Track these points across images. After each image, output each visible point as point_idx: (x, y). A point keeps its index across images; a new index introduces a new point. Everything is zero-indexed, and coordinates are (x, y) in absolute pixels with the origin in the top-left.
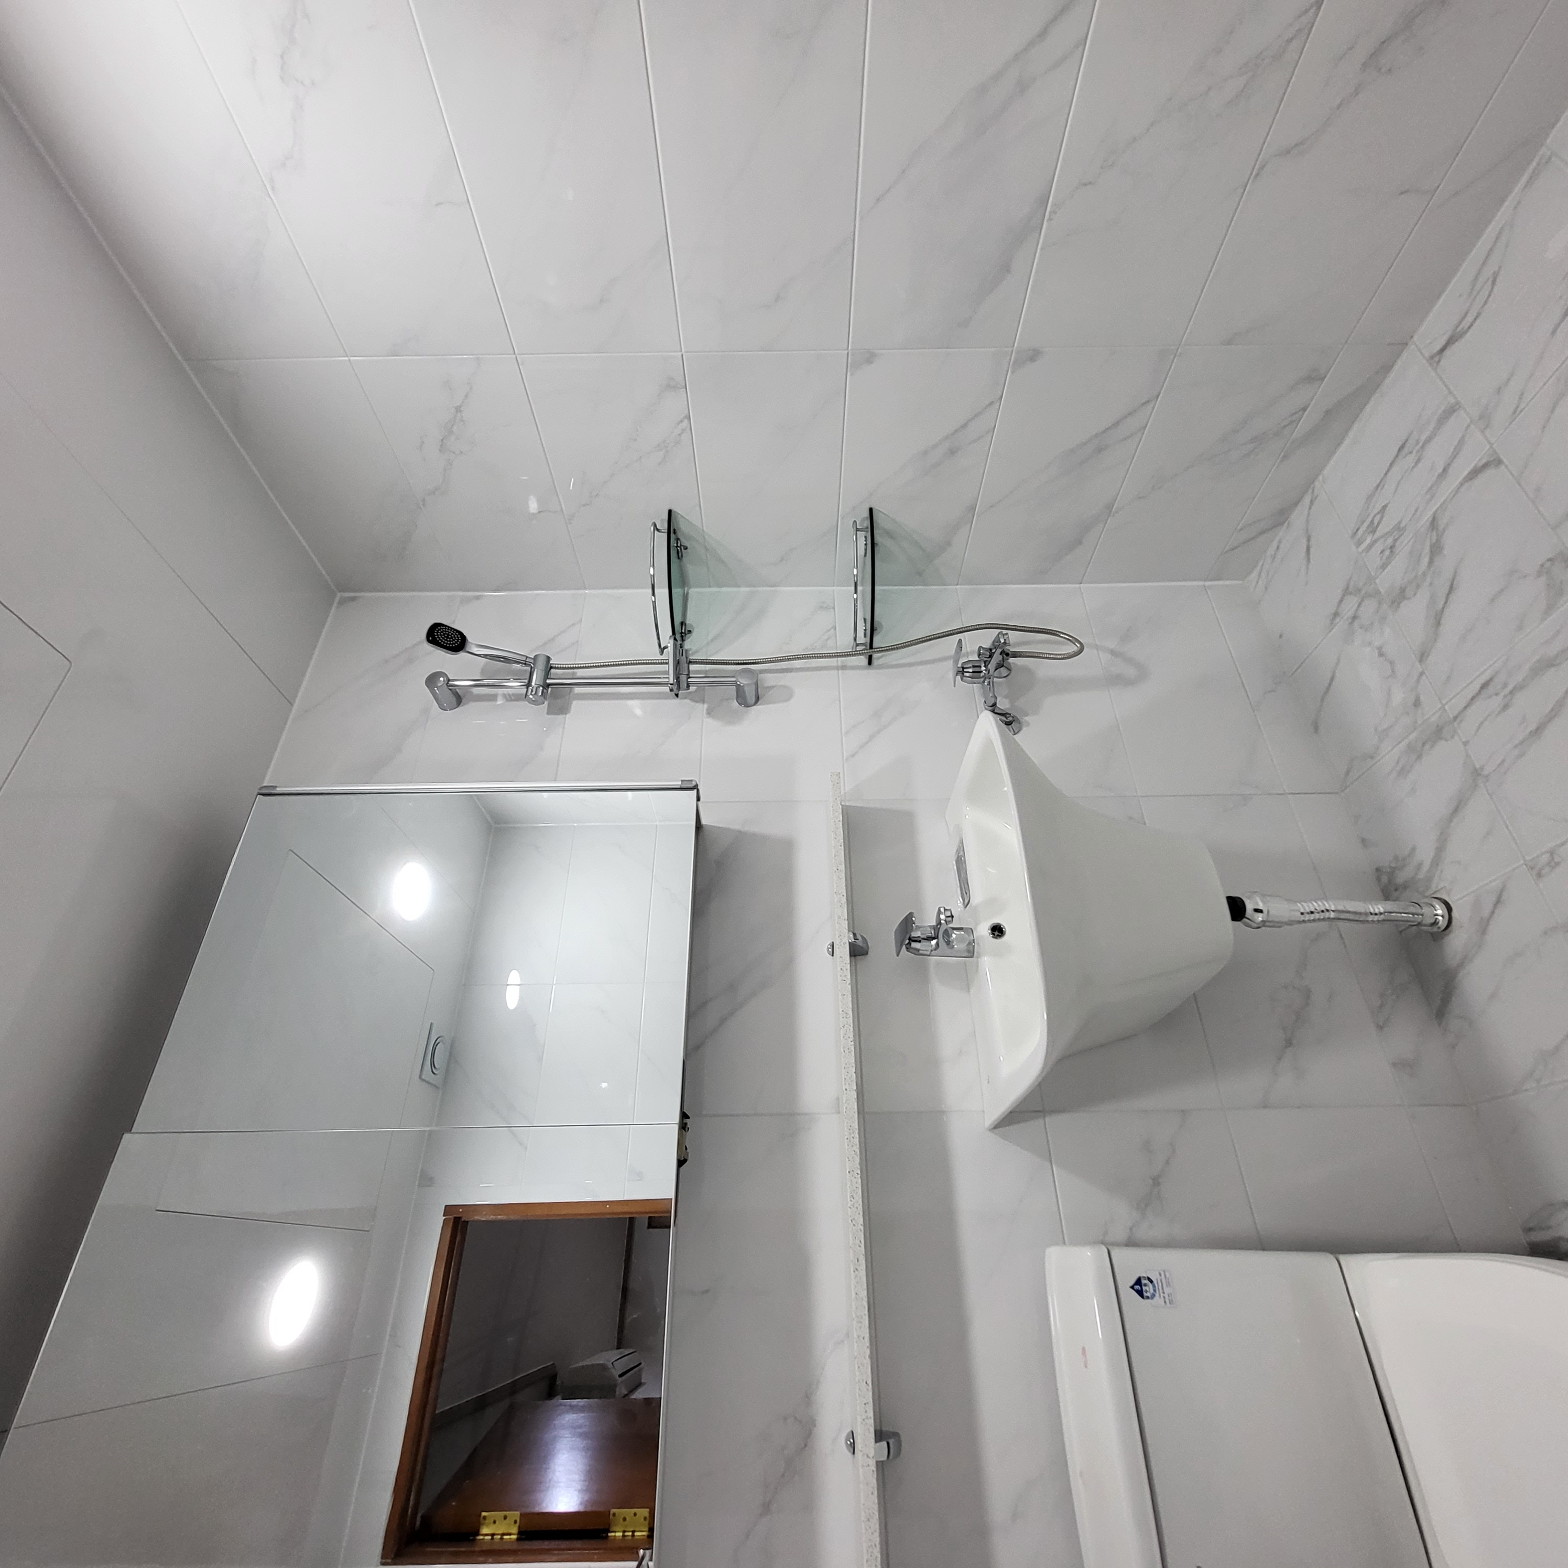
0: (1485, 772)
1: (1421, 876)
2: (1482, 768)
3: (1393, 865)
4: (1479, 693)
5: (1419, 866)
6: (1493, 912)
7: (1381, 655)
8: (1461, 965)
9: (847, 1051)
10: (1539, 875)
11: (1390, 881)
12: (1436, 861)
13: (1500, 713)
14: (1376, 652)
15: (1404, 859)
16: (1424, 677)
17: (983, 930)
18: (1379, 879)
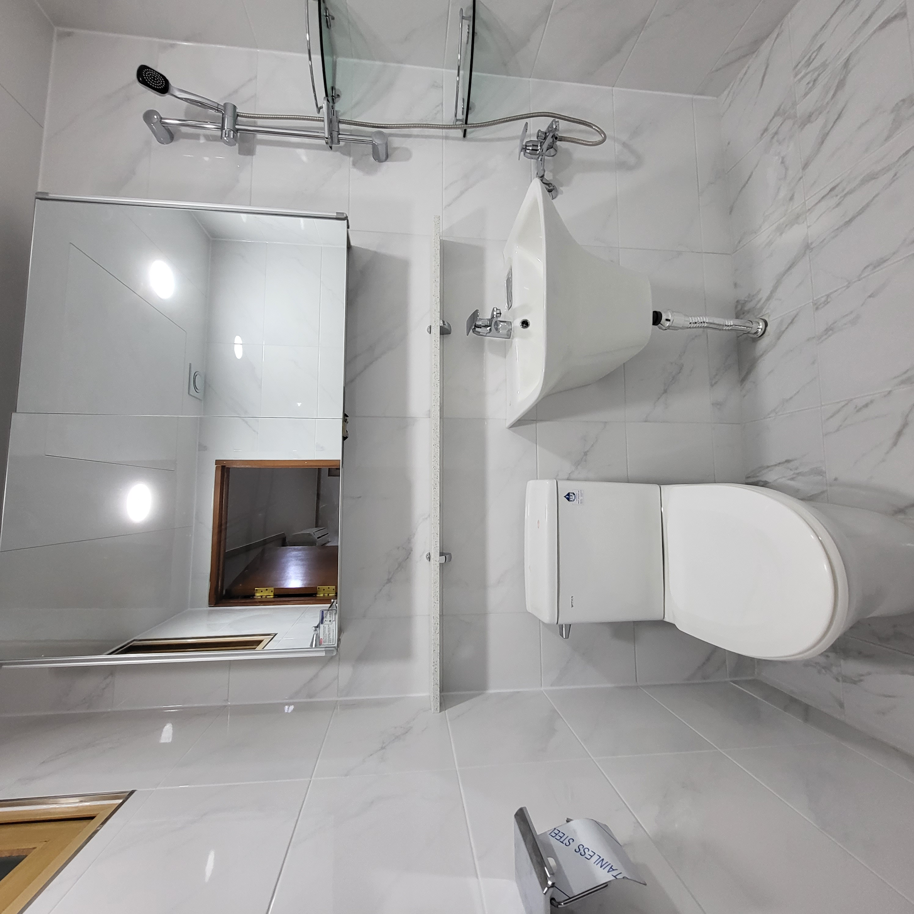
0: (812, 247)
1: (758, 306)
2: (812, 243)
3: (746, 299)
4: (828, 194)
5: (759, 301)
6: (787, 328)
7: (782, 162)
8: (762, 356)
9: (436, 386)
10: (817, 309)
11: (741, 309)
12: (769, 298)
13: (834, 208)
14: (780, 160)
15: (753, 296)
16: (802, 180)
17: (517, 323)
18: (736, 307)
